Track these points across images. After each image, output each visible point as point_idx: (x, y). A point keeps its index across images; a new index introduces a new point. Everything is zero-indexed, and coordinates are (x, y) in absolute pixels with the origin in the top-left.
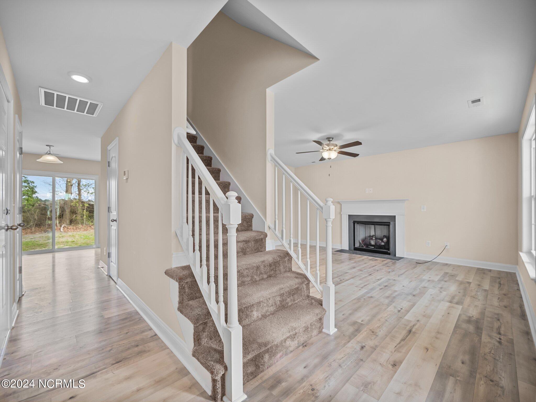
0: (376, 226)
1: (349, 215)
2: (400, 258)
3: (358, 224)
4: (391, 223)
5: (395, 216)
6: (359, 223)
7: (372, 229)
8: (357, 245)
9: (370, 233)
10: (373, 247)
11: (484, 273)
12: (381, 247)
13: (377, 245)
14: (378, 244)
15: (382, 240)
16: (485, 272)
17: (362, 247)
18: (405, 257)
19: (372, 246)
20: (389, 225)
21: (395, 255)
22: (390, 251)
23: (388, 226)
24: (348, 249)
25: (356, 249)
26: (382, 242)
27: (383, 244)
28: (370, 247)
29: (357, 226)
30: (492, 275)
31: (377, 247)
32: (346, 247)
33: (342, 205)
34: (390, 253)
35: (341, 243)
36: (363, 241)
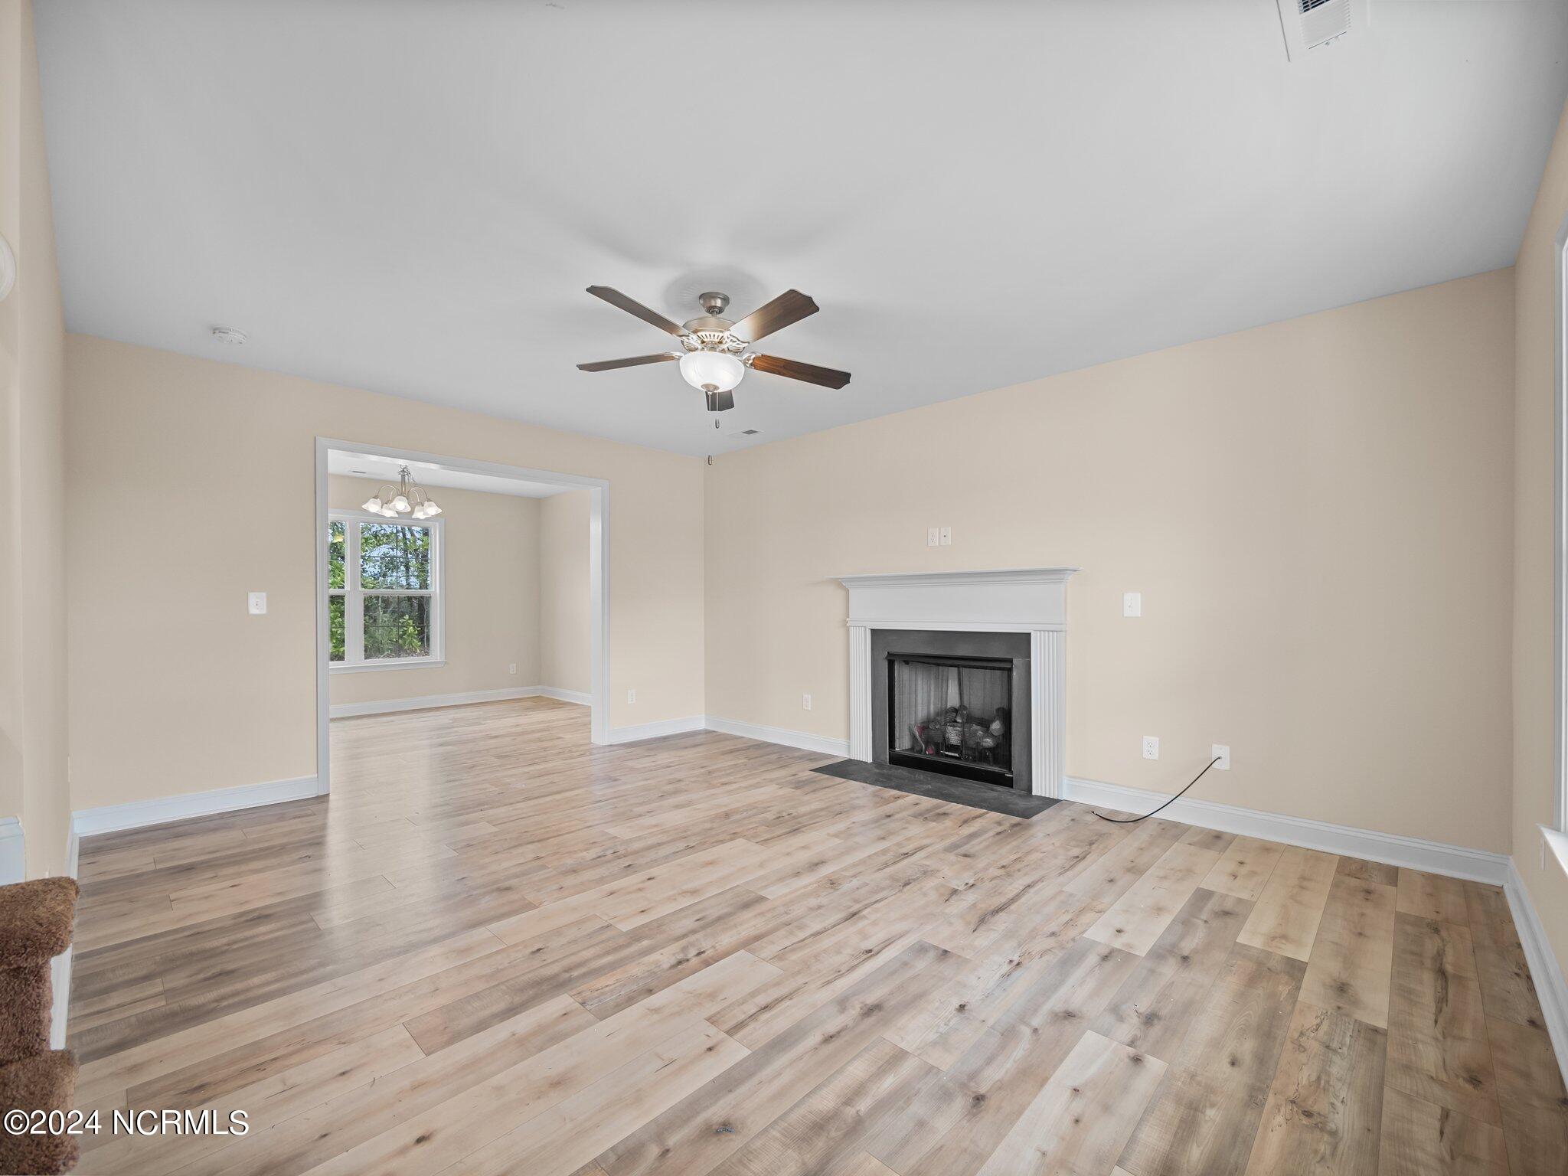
0: (965, 671)
1: (873, 631)
2: (1050, 802)
3: (907, 663)
4: (1015, 661)
5: (1030, 634)
6: (909, 659)
7: (950, 681)
8: (903, 744)
9: (944, 697)
10: (957, 755)
11: (1368, 892)
12: (981, 755)
13: (968, 748)
14: (971, 743)
15: (985, 724)
16: (1373, 886)
17: (918, 752)
18: (1064, 796)
19: (953, 748)
20: (1010, 670)
21: (1029, 789)
22: (1012, 773)
23: (1006, 672)
24: (870, 760)
25: (897, 760)
26: (984, 737)
27: (988, 742)
28: (947, 753)
29: (903, 673)
30: (1403, 907)
31: (970, 753)
32: (863, 752)
33: (851, 591)
34: (1012, 778)
35: (849, 737)
36: (925, 727)
